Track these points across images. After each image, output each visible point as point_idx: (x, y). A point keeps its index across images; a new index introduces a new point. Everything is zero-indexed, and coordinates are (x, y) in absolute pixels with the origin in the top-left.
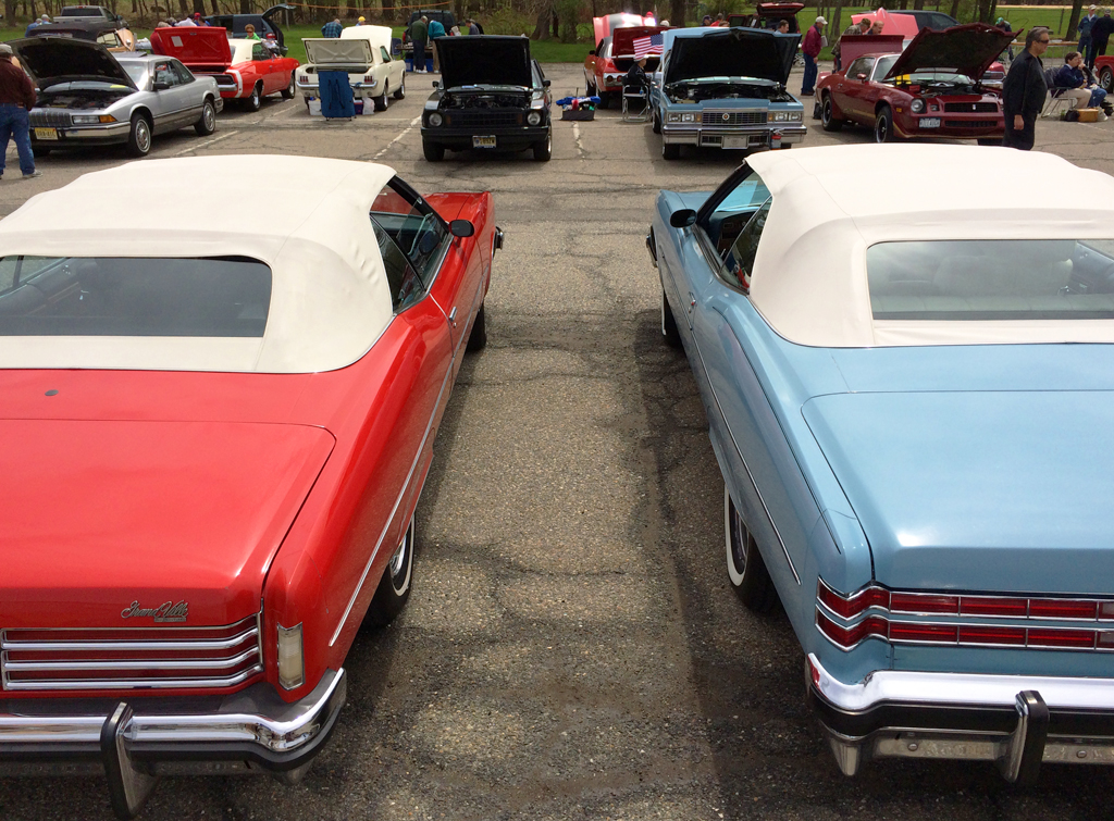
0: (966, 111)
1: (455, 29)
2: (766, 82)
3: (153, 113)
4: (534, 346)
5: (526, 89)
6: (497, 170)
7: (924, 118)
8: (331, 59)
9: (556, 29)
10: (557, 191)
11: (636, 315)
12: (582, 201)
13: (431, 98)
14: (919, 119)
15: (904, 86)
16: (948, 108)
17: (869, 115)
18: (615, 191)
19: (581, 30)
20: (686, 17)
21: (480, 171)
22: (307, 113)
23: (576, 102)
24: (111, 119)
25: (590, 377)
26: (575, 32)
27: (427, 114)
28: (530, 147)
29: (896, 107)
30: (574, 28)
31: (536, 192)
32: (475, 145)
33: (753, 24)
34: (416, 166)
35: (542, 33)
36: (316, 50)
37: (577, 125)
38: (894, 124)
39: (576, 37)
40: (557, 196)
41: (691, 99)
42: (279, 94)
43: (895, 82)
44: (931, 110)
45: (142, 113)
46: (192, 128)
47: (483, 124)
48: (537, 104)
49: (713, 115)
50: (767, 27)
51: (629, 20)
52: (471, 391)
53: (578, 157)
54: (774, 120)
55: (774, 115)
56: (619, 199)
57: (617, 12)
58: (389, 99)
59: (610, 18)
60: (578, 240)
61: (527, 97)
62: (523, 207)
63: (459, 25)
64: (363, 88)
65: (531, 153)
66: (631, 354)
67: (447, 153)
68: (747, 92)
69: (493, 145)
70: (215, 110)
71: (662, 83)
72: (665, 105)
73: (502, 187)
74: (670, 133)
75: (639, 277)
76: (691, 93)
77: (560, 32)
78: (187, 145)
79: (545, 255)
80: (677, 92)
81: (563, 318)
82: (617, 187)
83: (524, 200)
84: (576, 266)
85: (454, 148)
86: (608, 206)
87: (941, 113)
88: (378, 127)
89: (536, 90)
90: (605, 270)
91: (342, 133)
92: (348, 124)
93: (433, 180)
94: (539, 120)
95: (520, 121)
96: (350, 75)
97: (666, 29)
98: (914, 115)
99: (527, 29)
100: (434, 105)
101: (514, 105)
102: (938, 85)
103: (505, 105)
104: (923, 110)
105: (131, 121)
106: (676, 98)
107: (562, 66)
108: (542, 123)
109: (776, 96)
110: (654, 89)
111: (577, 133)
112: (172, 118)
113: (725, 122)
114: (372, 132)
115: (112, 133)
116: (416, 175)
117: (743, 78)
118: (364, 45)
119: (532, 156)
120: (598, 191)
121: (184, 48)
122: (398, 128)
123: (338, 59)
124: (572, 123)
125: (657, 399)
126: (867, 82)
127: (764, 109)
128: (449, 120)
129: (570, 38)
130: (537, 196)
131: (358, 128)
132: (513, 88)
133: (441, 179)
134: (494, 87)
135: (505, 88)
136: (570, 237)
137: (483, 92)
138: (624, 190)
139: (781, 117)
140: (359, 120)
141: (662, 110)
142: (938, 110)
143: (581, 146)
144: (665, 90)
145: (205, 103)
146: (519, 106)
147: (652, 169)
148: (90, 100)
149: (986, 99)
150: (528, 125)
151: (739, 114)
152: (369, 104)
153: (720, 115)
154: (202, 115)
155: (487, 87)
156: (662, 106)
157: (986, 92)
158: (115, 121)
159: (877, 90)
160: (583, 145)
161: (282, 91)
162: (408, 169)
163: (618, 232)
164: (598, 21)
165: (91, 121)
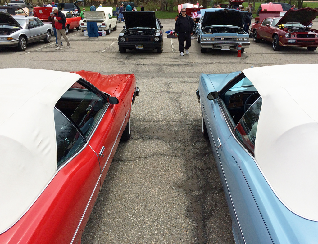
0: (304, 37)
1: (135, 8)
2: (235, 27)
3: (27, 36)
4: (150, 138)
5: (154, 29)
6: (144, 57)
7: (290, 39)
8: (92, 18)
9: (167, 8)
10: (164, 65)
11: (192, 122)
12: (172, 69)
13: (122, 32)
14: (288, 40)
15: (282, 28)
16: (298, 36)
17: (270, 38)
18: (184, 65)
19: (174, 8)
20: (207, 5)
21: (138, 57)
22: (84, 35)
23: (172, 32)
24: (12, 38)
25: (172, 156)
26: (173, 9)
27: (120, 37)
28: (156, 49)
29: (280, 35)
30: (172, 8)
31: (157, 65)
32: (136, 48)
33: (228, 7)
34: (116, 55)
35: (162, 9)
36: (87, 15)
37: (172, 40)
38: (279, 41)
39: (173, 11)
40: (164, 67)
41: (210, 32)
42: (76, 28)
43: (279, 27)
44: (292, 37)
45: (23, 36)
46: (43, 40)
47: (139, 41)
48: (158, 34)
49: (218, 38)
50: (233, 8)
51: (189, 6)
52: (121, 164)
53: (172, 52)
54: (239, 40)
55: (239, 38)
56: (186, 68)
57: (186, 3)
58: (111, 31)
59: (183, 5)
60: (170, 86)
61: (155, 32)
62: (152, 71)
63: (136, 7)
64: (102, 27)
65: (156, 50)
66: (190, 142)
67: (127, 50)
68: (230, 30)
69: (143, 48)
70: (51, 35)
71: (200, 27)
72: (202, 34)
73: (145, 63)
74: (203, 44)
75: (193, 103)
76: (210, 30)
77: (168, 9)
78: (40, 47)
79: (158, 92)
80: (206, 30)
81: (163, 123)
82: (185, 63)
83: (152, 68)
84: (169, 97)
85: (129, 49)
86: (182, 71)
87: (296, 38)
88: (106, 40)
89: (158, 29)
90: (180, 99)
91: (94, 42)
92: (96, 39)
93: (121, 60)
94: (158, 40)
95: (152, 40)
96: (97, 23)
97: (201, 8)
98: (287, 38)
99: (158, 8)
100: (122, 34)
101: (150, 34)
102: (294, 28)
103: (147, 34)
104: (290, 37)
105: (19, 39)
106: (205, 32)
107: (168, 20)
108: (159, 41)
109: (239, 31)
110: (198, 29)
111: (172, 43)
112: (35, 37)
113: (222, 41)
114: (103, 42)
115: (12, 43)
116: (115, 58)
117: (228, 25)
118: (102, 13)
119: (156, 51)
120: (178, 65)
121: (43, 14)
122: (113, 40)
123: (94, 18)
124: (171, 39)
125: (201, 170)
126: (269, 27)
127: (235, 36)
128: (127, 39)
129: (171, 11)
130: (157, 67)
131: (99, 40)
132: (150, 28)
133: (124, 60)
134: (143, 28)
135: (147, 28)
136: (168, 84)
137: (140, 30)
138: (187, 65)
139: (241, 39)
140: (100, 38)
141: (200, 36)
142: (295, 37)
143: (173, 47)
144: (201, 29)
145: (47, 32)
146: (152, 35)
147: (197, 56)
148: (5, 32)
149: (310, 33)
150: (155, 41)
151: (227, 38)
152: (104, 32)
153: (220, 38)
154: (46, 36)
155: (141, 28)
156: (200, 34)
157: (310, 31)
158: (13, 39)
159: (273, 30)
160: (174, 47)
161: (77, 28)
162: (113, 56)
163: (185, 82)
164: (179, 6)
165: (4, 39)
